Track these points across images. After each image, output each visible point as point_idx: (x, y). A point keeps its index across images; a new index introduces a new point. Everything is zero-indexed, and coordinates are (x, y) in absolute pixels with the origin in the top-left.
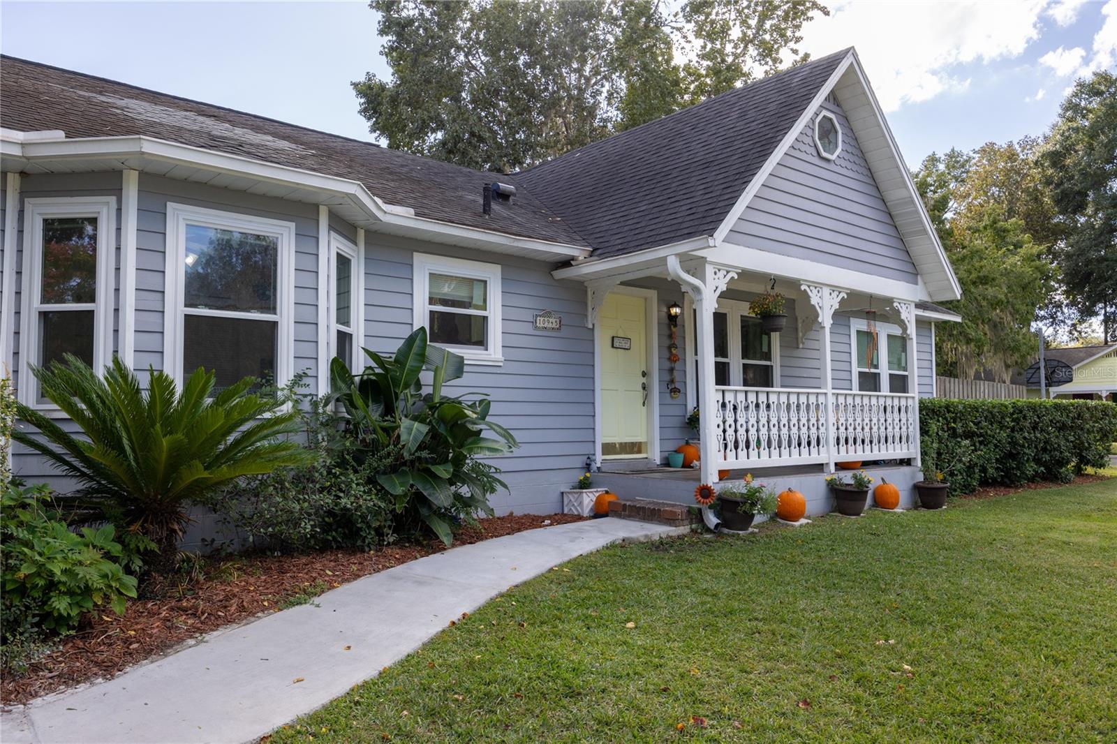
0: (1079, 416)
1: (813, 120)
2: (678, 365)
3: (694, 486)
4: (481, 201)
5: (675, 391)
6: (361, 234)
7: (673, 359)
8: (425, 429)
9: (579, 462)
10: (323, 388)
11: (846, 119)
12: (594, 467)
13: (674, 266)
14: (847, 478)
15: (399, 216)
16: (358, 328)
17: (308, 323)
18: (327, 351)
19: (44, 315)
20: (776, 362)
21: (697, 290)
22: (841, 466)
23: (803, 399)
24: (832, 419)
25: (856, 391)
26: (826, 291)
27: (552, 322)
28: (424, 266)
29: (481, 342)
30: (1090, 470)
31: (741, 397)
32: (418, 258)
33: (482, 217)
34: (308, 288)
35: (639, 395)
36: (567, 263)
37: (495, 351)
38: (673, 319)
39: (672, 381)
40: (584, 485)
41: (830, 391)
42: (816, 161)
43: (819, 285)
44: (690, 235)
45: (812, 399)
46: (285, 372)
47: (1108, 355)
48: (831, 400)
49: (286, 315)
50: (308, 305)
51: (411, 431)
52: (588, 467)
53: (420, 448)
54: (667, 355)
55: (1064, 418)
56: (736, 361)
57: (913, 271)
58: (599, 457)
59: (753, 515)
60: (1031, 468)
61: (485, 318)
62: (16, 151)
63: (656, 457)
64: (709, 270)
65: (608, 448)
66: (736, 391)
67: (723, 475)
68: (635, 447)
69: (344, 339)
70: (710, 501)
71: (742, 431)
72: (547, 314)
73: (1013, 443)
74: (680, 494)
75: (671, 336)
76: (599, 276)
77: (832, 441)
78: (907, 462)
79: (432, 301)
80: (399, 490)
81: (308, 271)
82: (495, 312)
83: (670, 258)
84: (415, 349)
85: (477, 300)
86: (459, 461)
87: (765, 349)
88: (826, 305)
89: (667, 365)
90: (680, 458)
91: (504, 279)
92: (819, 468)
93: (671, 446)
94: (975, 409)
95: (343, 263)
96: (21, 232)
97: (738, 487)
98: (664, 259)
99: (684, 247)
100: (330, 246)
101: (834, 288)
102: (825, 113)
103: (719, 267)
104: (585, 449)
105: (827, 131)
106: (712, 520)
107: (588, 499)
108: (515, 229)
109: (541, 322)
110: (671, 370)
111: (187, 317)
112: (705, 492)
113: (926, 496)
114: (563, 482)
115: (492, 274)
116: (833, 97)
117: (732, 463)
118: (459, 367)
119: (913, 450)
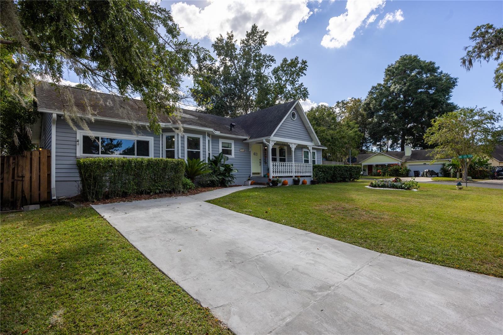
0: (351, 169)
1: (290, 113)
2: (267, 158)
3: (268, 179)
4: (230, 127)
5: (266, 163)
6: (211, 136)
7: (265, 157)
8: (224, 168)
9: (248, 176)
10: (207, 162)
11: (297, 112)
12: (251, 177)
13: (264, 141)
14: (297, 179)
15: (218, 133)
16: (211, 152)
17: (204, 151)
18: (207, 156)
19: (166, 151)
20: (286, 158)
21: (269, 145)
22: (295, 177)
23: (288, 164)
24: (294, 168)
25: (303, 163)
26: (293, 144)
27: (243, 150)
28: (221, 141)
29: (231, 154)
30: (355, 180)
31: (279, 164)
32: (220, 140)
33: (230, 131)
34: (204, 146)
35: (259, 164)
36: (246, 139)
37: (233, 156)
38: (265, 149)
39: (265, 161)
40: (249, 180)
41: (294, 163)
42: (291, 120)
43: (292, 143)
44: (267, 136)
45: (290, 164)
46: (202, 159)
47: (375, 155)
48: (294, 164)
49: (201, 150)
50: (204, 148)
51: (222, 169)
52: (250, 177)
53: (224, 171)
54: (264, 156)
55: (347, 169)
56: (278, 157)
57: (312, 140)
58: (252, 175)
59: (278, 184)
60: (339, 179)
61: (231, 150)
62: (164, 126)
63: (262, 175)
64: (271, 142)
65: (253, 174)
66: (278, 163)
67: (273, 177)
68: (258, 173)
69: (209, 154)
70: (271, 181)
71: (279, 170)
72: (242, 149)
73: (334, 173)
74: (266, 180)
75: (265, 153)
76: (251, 142)
77: (294, 172)
78: (310, 176)
79: (223, 147)
80: (221, 178)
81: (204, 143)
82: (233, 149)
83: (264, 140)
84: (221, 156)
85: (230, 147)
86: (229, 174)
87: (284, 155)
88: (293, 147)
89: (264, 158)
90: (267, 176)
91: (235, 143)
92: (292, 177)
93: (265, 173)
94: (325, 166)
95: (209, 141)
96: (162, 138)
97: (276, 179)
98: (263, 140)
99: (266, 138)
100: (207, 138)
101: (295, 144)
102: (293, 111)
103: (272, 141)
104: (249, 173)
105: (293, 115)
106: (271, 184)
107: (250, 182)
108: (236, 134)
109: (241, 150)
110: (265, 159)
111: (188, 151)
112: (270, 180)
113: (313, 183)
114: (245, 179)
115: (232, 142)
116: (295, 108)
117: (275, 175)
118: (228, 159)
119: (311, 174)
